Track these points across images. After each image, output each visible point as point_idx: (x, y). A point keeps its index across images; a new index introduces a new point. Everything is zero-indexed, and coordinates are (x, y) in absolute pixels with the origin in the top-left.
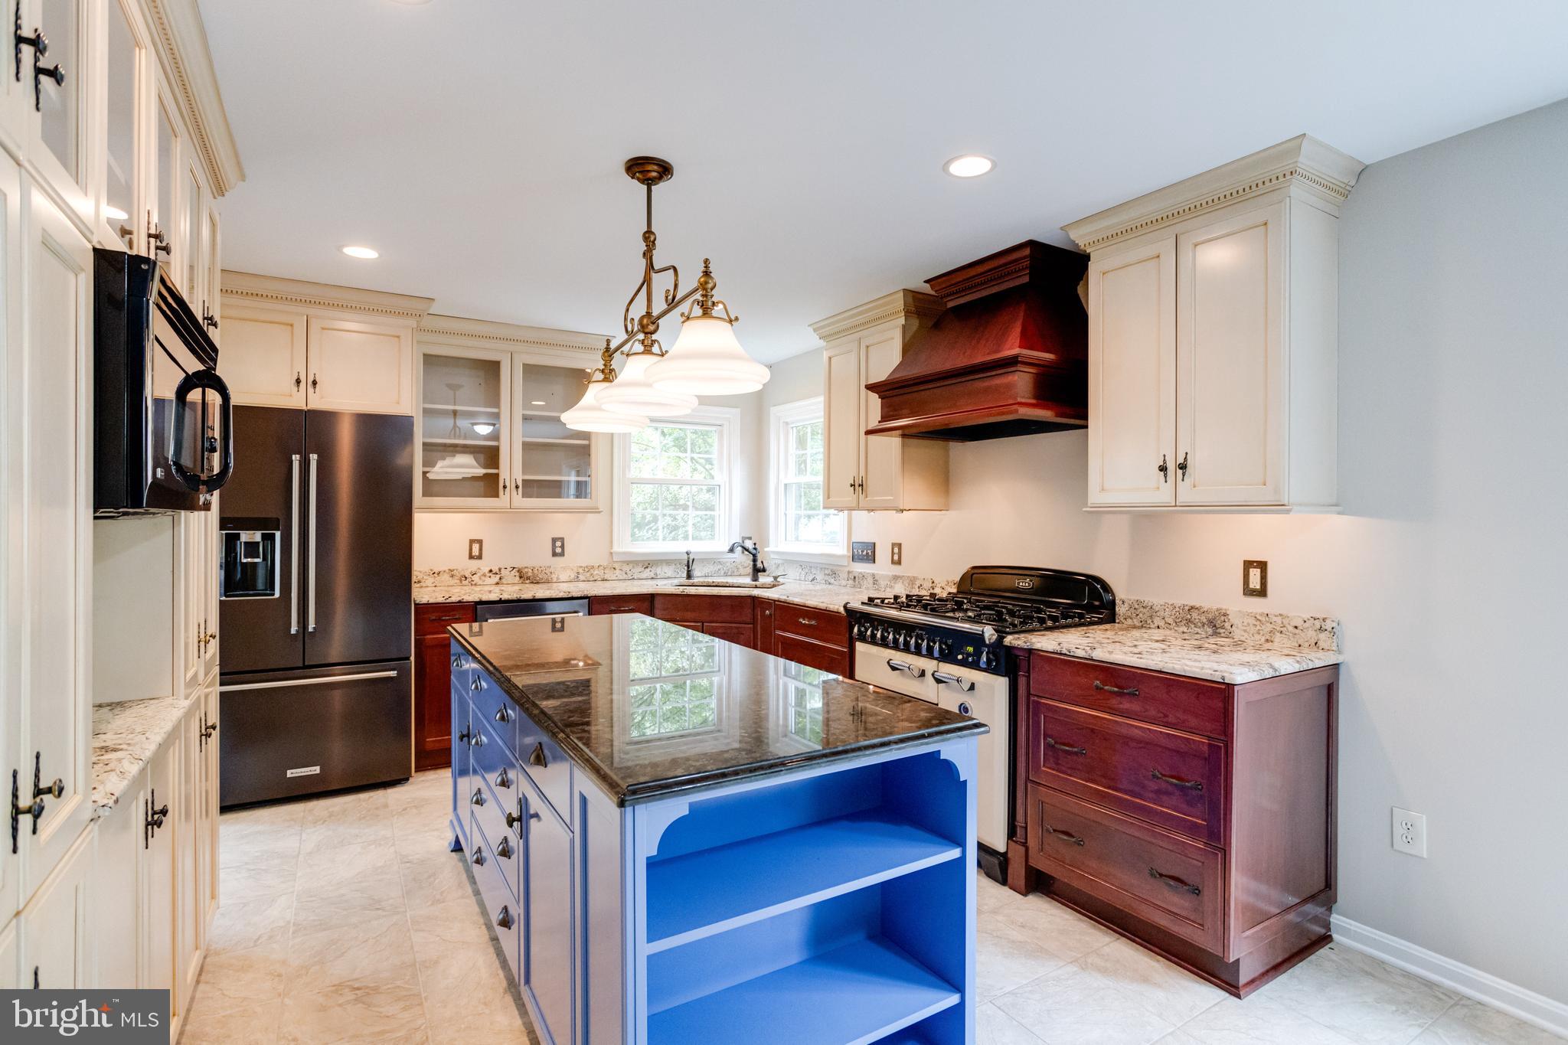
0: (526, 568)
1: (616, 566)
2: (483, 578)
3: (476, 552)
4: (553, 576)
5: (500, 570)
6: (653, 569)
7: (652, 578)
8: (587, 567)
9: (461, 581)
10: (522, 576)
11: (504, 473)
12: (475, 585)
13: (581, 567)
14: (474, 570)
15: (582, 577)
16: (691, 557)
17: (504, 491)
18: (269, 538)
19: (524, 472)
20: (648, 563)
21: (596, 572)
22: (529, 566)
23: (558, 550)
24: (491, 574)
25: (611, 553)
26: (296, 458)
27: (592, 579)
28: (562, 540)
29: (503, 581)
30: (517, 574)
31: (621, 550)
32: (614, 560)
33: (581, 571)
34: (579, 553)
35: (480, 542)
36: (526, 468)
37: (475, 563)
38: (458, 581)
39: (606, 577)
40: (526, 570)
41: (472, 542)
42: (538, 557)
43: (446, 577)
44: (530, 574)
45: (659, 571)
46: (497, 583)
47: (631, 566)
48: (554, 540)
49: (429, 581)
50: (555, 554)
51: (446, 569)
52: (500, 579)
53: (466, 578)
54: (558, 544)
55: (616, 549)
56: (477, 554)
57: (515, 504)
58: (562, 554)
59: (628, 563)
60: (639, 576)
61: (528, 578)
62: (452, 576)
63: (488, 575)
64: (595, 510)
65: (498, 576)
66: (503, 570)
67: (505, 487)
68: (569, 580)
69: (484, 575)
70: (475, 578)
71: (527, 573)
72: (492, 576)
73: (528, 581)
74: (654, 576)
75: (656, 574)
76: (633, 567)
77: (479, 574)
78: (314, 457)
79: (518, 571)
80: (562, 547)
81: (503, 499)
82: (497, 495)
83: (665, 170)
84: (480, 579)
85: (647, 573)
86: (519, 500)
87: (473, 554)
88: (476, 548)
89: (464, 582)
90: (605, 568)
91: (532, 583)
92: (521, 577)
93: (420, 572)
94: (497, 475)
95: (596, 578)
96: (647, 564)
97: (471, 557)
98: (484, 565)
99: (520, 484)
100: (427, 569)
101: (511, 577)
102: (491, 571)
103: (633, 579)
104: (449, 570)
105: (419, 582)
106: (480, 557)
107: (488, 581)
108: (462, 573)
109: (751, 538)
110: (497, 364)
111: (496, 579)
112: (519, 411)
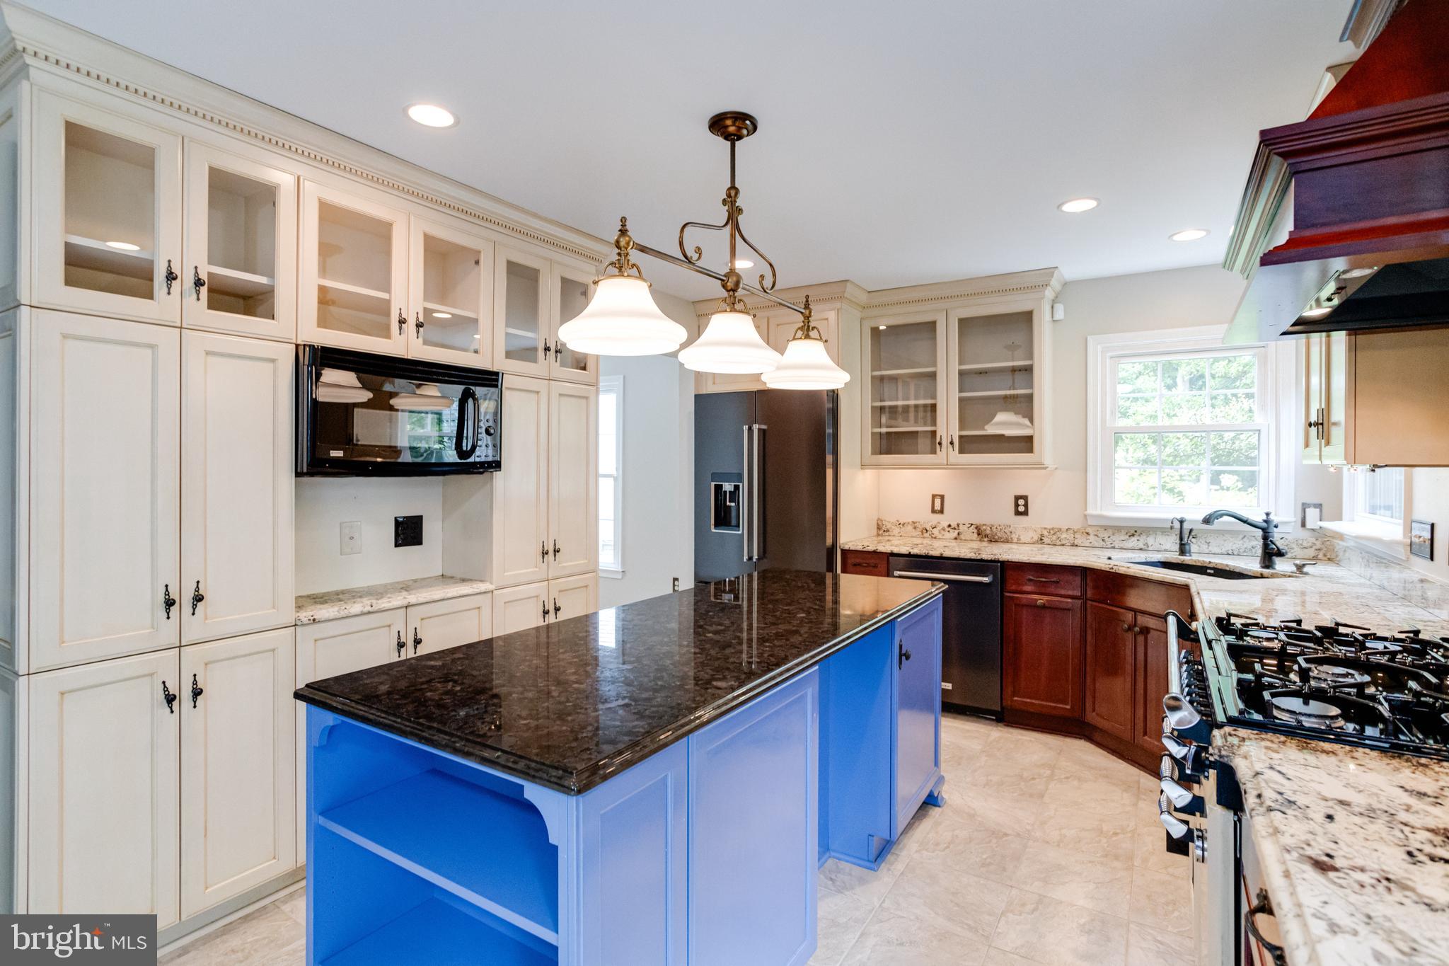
0: (984, 525)
1: (1089, 530)
2: (942, 532)
3: (938, 507)
4: (1013, 536)
5: (958, 525)
6: (1143, 538)
7: (1141, 549)
8: (1053, 529)
9: (922, 532)
10: (980, 532)
11: (941, 432)
12: (935, 538)
13: (1045, 528)
14: (934, 523)
15: (1045, 540)
16: (1186, 526)
17: (941, 447)
19: (961, 428)
20: (1135, 530)
21: (1064, 536)
22: (988, 524)
23: (1021, 509)
24: (949, 529)
25: (1085, 516)
26: (746, 428)
27: (1058, 543)
28: (1025, 498)
29: (962, 536)
30: (975, 531)
31: (1098, 512)
32: (1090, 523)
33: (1045, 533)
34: (1043, 514)
35: (942, 497)
36: (963, 424)
37: (935, 519)
38: (920, 533)
39: (1076, 542)
40: (984, 527)
41: (934, 497)
42: (1002, 515)
43: (910, 528)
44: (988, 532)
45: (1151, 541)
46: (956, 539)
47: (1110, 532)
48: (1017, 498)
49: (896, 531)
50: (1018, 513)
51: (910, 521)
52: (959, 534)
53: (927, 531)
54: (1021, 502)
55: (1090, 511)
56: (939, 509)
57: (952, 460)
58: (1025, 513)
59: (1106, 528)
60: (1121, 545)
61: (986, 536)
62: (915, 528)
63: (947, 529)
65: (957, 532)
66: (961, 526)
67: (940, 444)
68: (1031, 541)
69: (944, 529)
70: (936, 531)
71: (985, 530)
72: (951, 531)
73: (986, 539)
74: (1143, 547)
75: (1147, 544)
76: (1113, 534)
77: (938, 528)
78: (756, 427)
79: (976, 528)
80: (1026, 505)
81: (941, 455)
82: (934, 452)
84: (940, 532)
85: (1133, 542)
86: (954, 455)
87: (936, 508)
88: (938, 502)
89: (926, 535)
90: (1075, 532)
91: (991, 541)
92: (979, 534)
93: (889, 522)
94: (934, 433)
95: (1063, 542)
96: (1133, 532)
97: (934, 511)
98: (944, 520)
99: (957, 440)
100: (893, 520)
101: (970, 534)
102: (949, 526)
103: (1114, 548)
104: (913, 522)
105: (888, 531)
106: (941, 511)
107: (947, 535)
108: (923, 527)
109: (1319, 506)
110: (934, 323)
111: (955, 534)
112: (955, 367)
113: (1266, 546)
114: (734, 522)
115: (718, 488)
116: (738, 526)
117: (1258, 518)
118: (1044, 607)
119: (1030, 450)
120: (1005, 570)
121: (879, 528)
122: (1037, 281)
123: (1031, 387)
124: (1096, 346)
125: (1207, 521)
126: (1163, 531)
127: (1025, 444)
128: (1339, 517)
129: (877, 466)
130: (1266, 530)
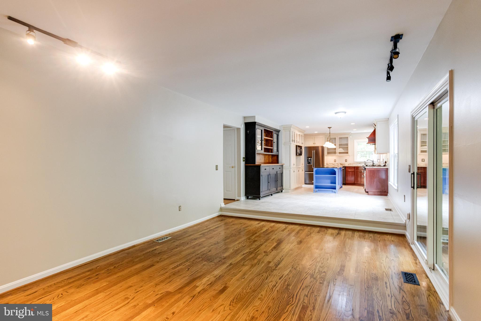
3: (335, 161)
4: (345, 164)
10: (341, 164)
11: (337, 151)
13: (349, 163)
15: (349, 165)
16: (365, 162)
18: (311, 159)
21: (351, 164)
23: (346, 161)
25: (354, 162)
26: (313, 151)
28: (347, 160)
34: (349, 161)
35: (336, 160)
37: (335, 163)
39: (353, 165)
41: (334, 160)
42: (343, 162)
48: (345, 160)
55: (355, 161)
57: (338, 155)
59: (356, 163)
60: (358, 165)
62: (332, 164)
64: (349, 155)
68: (347, 165)
70: (335, 164)
78: (314, 151)
81: (336, 155)
83: (331, 128)
85: (360, 164)
88: (335, 160)
94: (336, 152)
97: (334, 162)
98: (336, 163)
99: (339, 152)
100: (329, 163)
106: (336, 162)
109: (379, 159)
110: (336, 138)
111: (338, 164)
112: (338, 144)
113: (373, 163)
114: (310, 163)
115: (308, 159)
116: (311, 164)
117: (372, 160)
118: (350, 171)
119: (348, 154)
120: (346, 167)
121: (327, 164)
122: (348, 134)
123: (348, 146)
124: (355, 141)
125: (367, 160)
126: (363, 163)
127: (347, 153)
128: (380, 160)
129: (328, 156)
130: (373, 161)
